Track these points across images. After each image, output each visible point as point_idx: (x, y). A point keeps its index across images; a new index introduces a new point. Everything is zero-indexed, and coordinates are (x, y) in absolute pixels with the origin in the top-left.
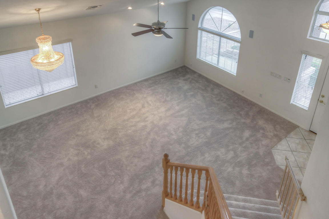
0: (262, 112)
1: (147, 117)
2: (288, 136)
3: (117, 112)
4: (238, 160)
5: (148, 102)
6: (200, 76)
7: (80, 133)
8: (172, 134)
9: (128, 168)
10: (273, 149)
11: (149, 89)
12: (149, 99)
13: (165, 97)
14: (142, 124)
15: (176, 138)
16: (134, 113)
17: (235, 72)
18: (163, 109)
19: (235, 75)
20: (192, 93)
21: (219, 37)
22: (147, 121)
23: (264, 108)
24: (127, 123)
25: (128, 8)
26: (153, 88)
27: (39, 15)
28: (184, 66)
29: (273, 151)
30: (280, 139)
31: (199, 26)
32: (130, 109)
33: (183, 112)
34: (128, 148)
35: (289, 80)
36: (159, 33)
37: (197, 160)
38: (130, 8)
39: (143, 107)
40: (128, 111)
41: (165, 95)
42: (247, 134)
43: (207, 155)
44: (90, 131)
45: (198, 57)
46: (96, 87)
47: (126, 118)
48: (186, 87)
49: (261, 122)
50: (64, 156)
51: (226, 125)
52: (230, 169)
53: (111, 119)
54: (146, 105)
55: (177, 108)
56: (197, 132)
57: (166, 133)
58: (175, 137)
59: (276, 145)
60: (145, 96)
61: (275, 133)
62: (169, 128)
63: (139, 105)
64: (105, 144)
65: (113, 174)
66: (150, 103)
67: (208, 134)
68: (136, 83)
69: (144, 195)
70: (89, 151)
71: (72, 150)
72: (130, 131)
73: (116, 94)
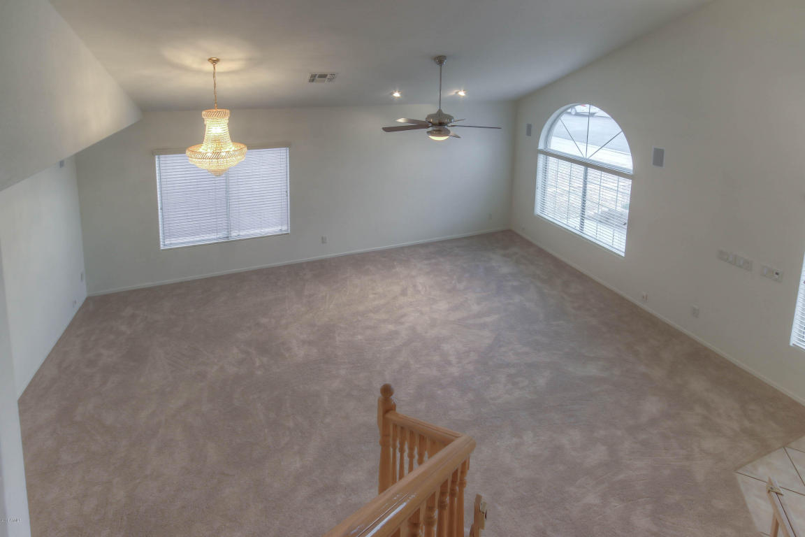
0: (700, 357)
1: (403, 316)
2: (793, 444)
3: (348, 294)
4: (621, 476)
5: (415, 286)
6: (541, 252)
7: (264, 320)
8: (449, 363)
9: (327, 420)
10: (740, 471)
11: (426, 262)
12: (421, 280)
13: (453, 282)
14: (391, 327)
15: (456, 374)
16: (382, 302)
17: (623, 247)
18: (443, 305)
19: (623, 255)
20: (515, 283)
21: (582, 168)
22: (402, 323)
23: (706, 349)
24: (360, 318)
25: (392, 93)
26: (433, 261)
27: (214, 68)
28: (510, 231)
29: (740, 478)
30: (765, 449)
31: (541, 146)
32: (375, 294)
33: (488, 319)
34: (343, 372)
35: (777, 274)
36: (439, 133)
37: (498, 444)
38: (397, 95)
39: (404, 293)
40: (371, 296)
41: (455, 277)
42: (652, 406)
43: (528, 437)
44: (283, 322)
45: (538, 211)
46: (324, 240)
47: (361, 308)
48: (505, 270)
49: (698, 385)
50: (216, 361)
51: (592, 370)
52: (592, 499)
53: (331, 306)
54: (410, 291)
55: (475, 308)
56: (512, 371)
57: (436, 358)
58: (455, 371)
59: (750, 462)
60: (413, 273)
61: (747, 423)
62: (446, 347)
63: (397, 289)
64: (300, 353)
65: (291, 424)
66: (420, 288)
67: (542, 382)
68: (402, 248)
69: (339, 503)
70: (265, 359)
71: (235, 350)
72: (360, 337)
73: (360, 262)
